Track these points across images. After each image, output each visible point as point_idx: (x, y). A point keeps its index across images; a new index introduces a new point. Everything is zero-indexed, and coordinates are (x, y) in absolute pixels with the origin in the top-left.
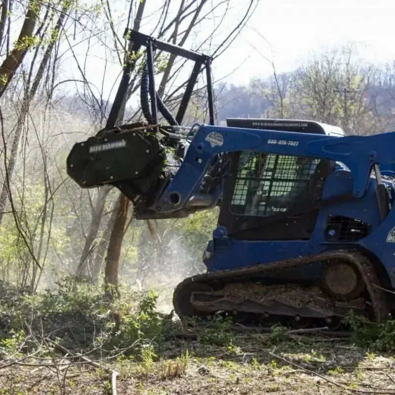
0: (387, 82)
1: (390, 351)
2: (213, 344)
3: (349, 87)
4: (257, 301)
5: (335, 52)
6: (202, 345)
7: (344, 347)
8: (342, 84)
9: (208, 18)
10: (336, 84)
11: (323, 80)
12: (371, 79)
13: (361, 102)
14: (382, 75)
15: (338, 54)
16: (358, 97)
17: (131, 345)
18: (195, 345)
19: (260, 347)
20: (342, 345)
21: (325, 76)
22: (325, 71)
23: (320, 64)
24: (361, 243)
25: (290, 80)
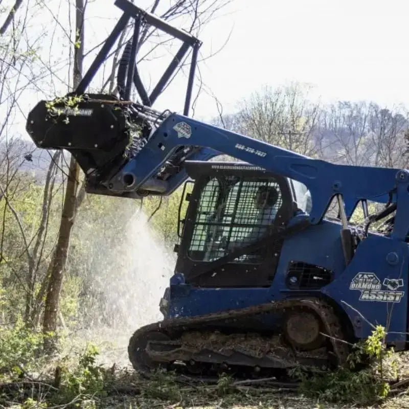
0: (333, 123)
1: (340, 402)
2: (158, 398)
3: (293, 129)
4: (215, 351)
5: (278, 93)
6: (146, 399)
7: (293, 398)
8: (287, 126)
9: (147, 60)
10: (281, 127)
11: (267, 123)
12: (316, 121)
13: (306, 144)
14: (327, 117)
15: (282, 96)
16: (303, 139)
17: (71, 401)
18: (139, 399)
19: (206, 400)
20: (291, 396)
21: (269, 118)
22: (269, 113)
23: (263, 106)
24: (324, 290)
25: (234, 122)
